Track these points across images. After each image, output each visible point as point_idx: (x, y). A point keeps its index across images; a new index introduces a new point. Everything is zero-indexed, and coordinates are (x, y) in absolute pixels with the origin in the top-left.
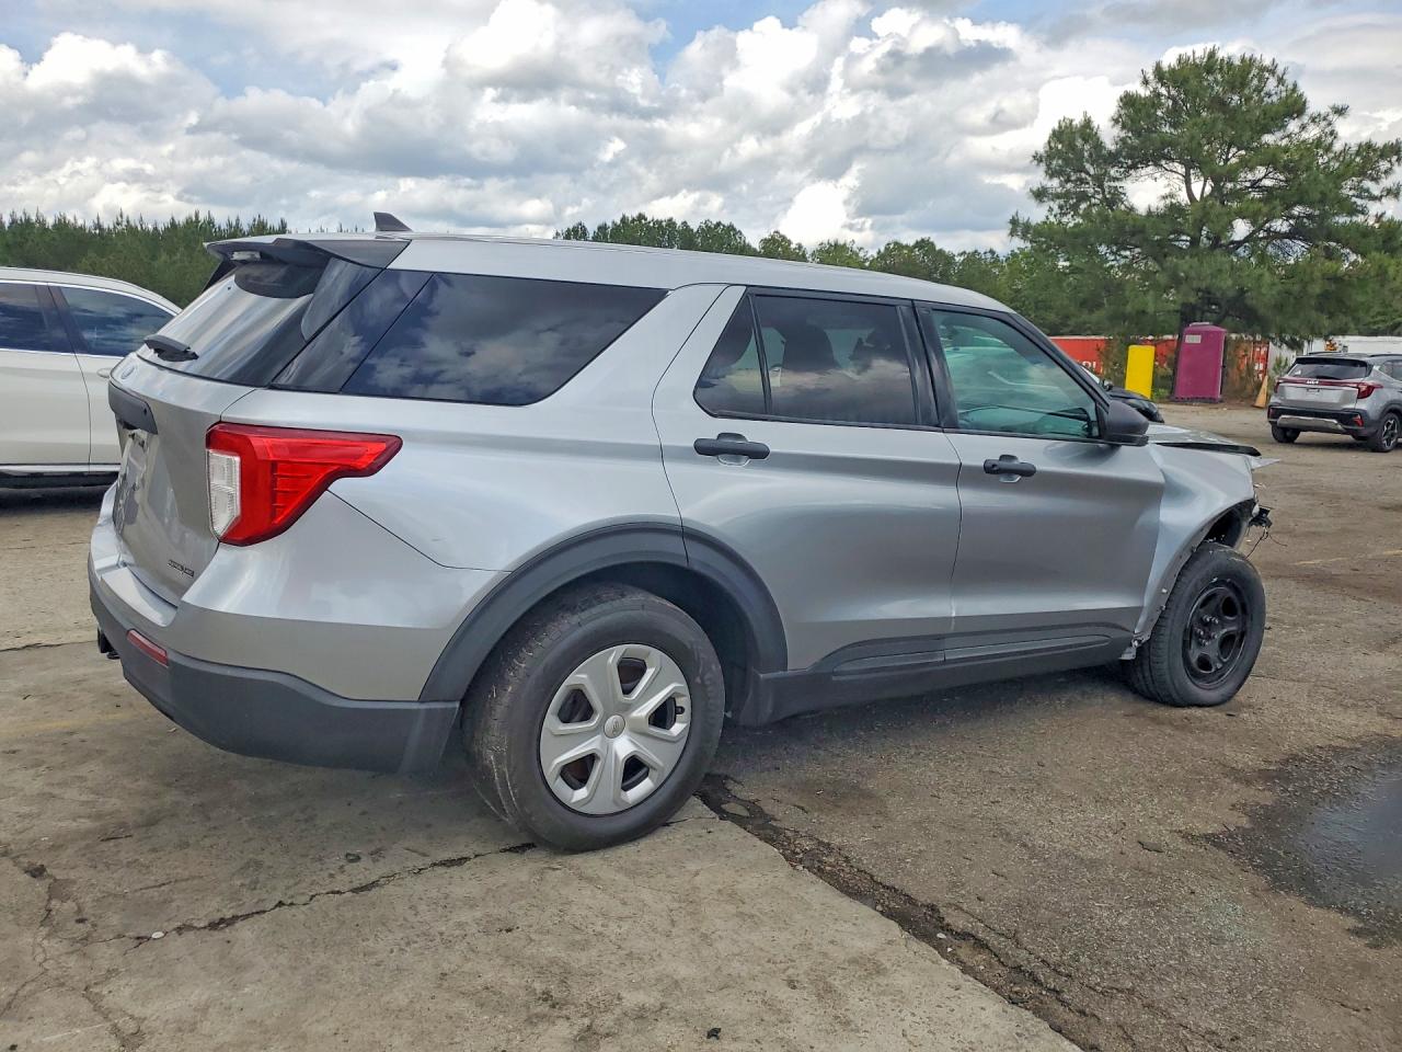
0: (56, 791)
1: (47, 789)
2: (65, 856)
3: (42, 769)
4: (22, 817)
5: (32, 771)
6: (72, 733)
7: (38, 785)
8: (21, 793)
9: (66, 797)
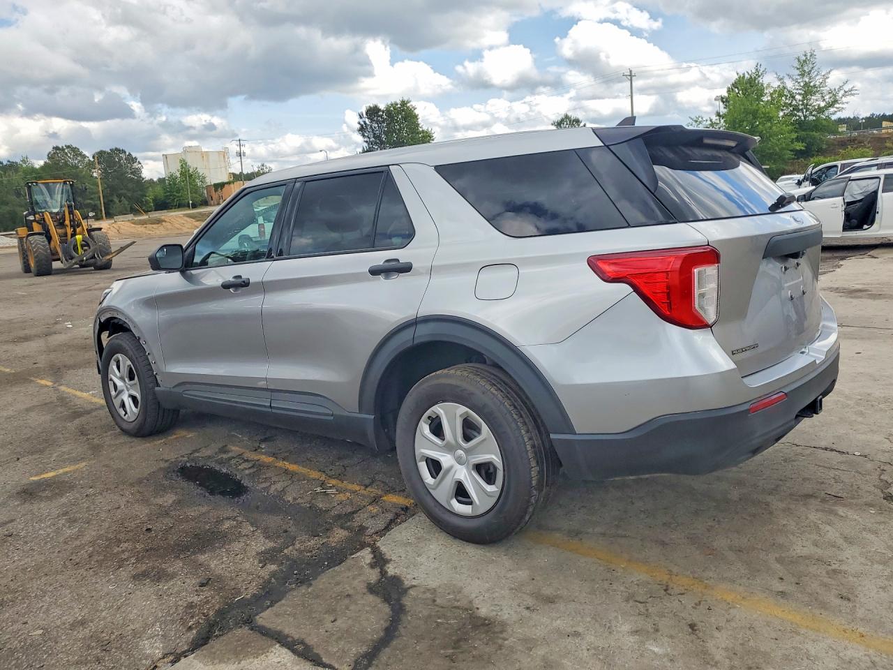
0: (840, 541)
1: (845, 545)
2: (870, 499)
3: (834, 567)
4: (875, 533)
5: (844, 567)
6: (782, 594)
7: (849, 552)
8: (864, 550)
9: (838, 535)
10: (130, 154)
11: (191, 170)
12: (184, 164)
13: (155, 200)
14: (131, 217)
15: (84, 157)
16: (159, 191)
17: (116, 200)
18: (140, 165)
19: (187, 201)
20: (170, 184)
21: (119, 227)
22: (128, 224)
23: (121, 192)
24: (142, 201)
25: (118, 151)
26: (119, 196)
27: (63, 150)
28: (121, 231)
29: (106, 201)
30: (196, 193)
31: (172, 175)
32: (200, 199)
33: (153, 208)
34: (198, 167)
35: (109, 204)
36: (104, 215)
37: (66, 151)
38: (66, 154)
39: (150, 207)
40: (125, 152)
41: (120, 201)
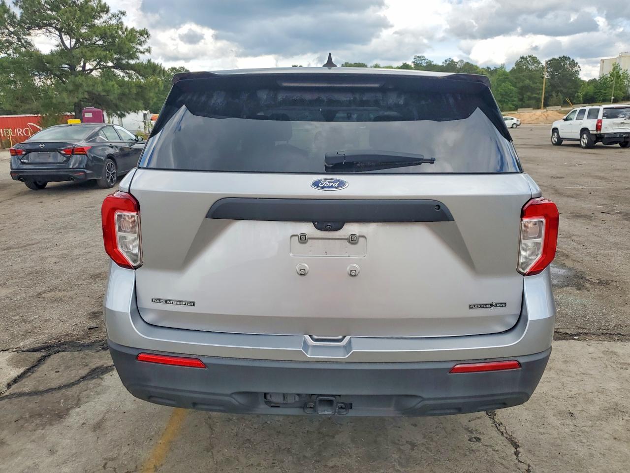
10: (573, 60)
11: (621, 72)
12: (616, 67)
13: (585, 95)
14: (559, 108)
15: (539, 63)
16: (591, 89)
17: (554, 95)
18: (579, 69)
19: (610, 97)
20: (601, 83)
21: (548, 115)
22: (556, 113)
23: (559, 89)
24: (575, 96)
25: (565, 58)
26: (557, 92)
27: (526, 58)
28: (549, 118)
29: (547, 95)
30: (621, 90)
31: (603, 77)
32: (623, 95)
33: (582, 101)
34: (629, 70)
35: (549, 98)
36: (542, 106)
37: (528, 59)
38: (528, 62)
39: (580, 101)
40: (570, 59)
41: (557, 96)
